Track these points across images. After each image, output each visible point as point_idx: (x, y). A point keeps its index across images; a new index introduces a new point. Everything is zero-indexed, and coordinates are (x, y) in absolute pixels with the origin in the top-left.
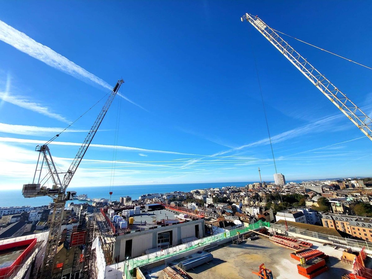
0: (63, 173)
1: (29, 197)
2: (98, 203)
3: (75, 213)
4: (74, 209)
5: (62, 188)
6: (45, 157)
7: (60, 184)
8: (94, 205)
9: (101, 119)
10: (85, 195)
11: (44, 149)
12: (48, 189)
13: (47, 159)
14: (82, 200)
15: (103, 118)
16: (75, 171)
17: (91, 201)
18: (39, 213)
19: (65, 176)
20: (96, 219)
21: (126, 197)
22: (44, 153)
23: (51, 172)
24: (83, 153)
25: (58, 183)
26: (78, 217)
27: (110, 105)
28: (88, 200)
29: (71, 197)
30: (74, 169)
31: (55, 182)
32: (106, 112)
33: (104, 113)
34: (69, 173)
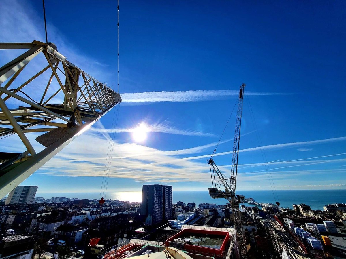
0: (228, 179)
1: (214, 198)
2: (268, 208)
3: (249, 216)
4: (247, 212)
5: (232, 192)
6: (213, 167)
7: (230, 188)
8: (264, 210)
9: (239, 127)
10: (252, 199)
11: (211, 162)
12: (223, 192)
13: (215, 169)
14: (250, 204)
15: (240, 125)
16: (236, 176)
17: (260, 205)
18: (223, 211)
19: (230, 181)
20: (273, 226)
21: (300, 205)
22: (212, 165)
23: (221, 179)
24: (236, 160)
25: (228, 187)
26: (253, 220)
27: (242, 111)
28: (256, 204)
29: (241, 201)
30: (235, 175)
31: (225, 187)
32: (241, 119)
33: (240, 120)
34: (232, 178)
